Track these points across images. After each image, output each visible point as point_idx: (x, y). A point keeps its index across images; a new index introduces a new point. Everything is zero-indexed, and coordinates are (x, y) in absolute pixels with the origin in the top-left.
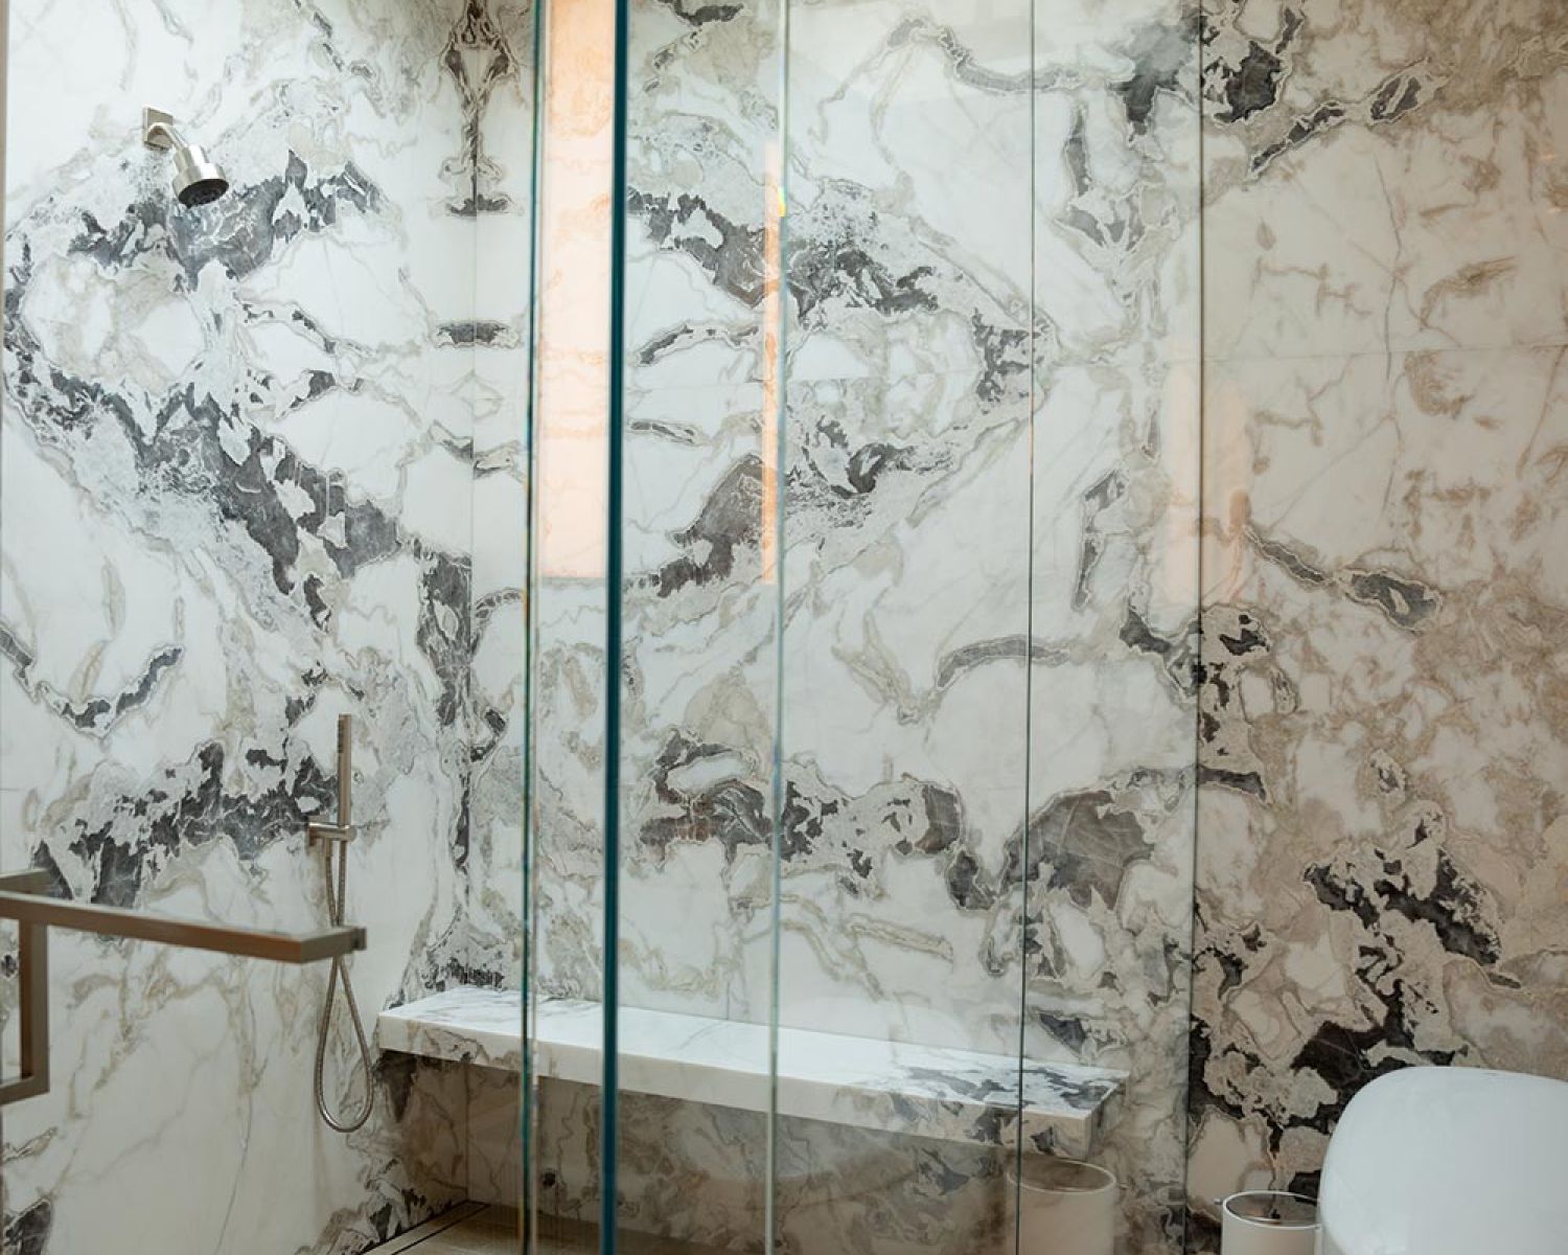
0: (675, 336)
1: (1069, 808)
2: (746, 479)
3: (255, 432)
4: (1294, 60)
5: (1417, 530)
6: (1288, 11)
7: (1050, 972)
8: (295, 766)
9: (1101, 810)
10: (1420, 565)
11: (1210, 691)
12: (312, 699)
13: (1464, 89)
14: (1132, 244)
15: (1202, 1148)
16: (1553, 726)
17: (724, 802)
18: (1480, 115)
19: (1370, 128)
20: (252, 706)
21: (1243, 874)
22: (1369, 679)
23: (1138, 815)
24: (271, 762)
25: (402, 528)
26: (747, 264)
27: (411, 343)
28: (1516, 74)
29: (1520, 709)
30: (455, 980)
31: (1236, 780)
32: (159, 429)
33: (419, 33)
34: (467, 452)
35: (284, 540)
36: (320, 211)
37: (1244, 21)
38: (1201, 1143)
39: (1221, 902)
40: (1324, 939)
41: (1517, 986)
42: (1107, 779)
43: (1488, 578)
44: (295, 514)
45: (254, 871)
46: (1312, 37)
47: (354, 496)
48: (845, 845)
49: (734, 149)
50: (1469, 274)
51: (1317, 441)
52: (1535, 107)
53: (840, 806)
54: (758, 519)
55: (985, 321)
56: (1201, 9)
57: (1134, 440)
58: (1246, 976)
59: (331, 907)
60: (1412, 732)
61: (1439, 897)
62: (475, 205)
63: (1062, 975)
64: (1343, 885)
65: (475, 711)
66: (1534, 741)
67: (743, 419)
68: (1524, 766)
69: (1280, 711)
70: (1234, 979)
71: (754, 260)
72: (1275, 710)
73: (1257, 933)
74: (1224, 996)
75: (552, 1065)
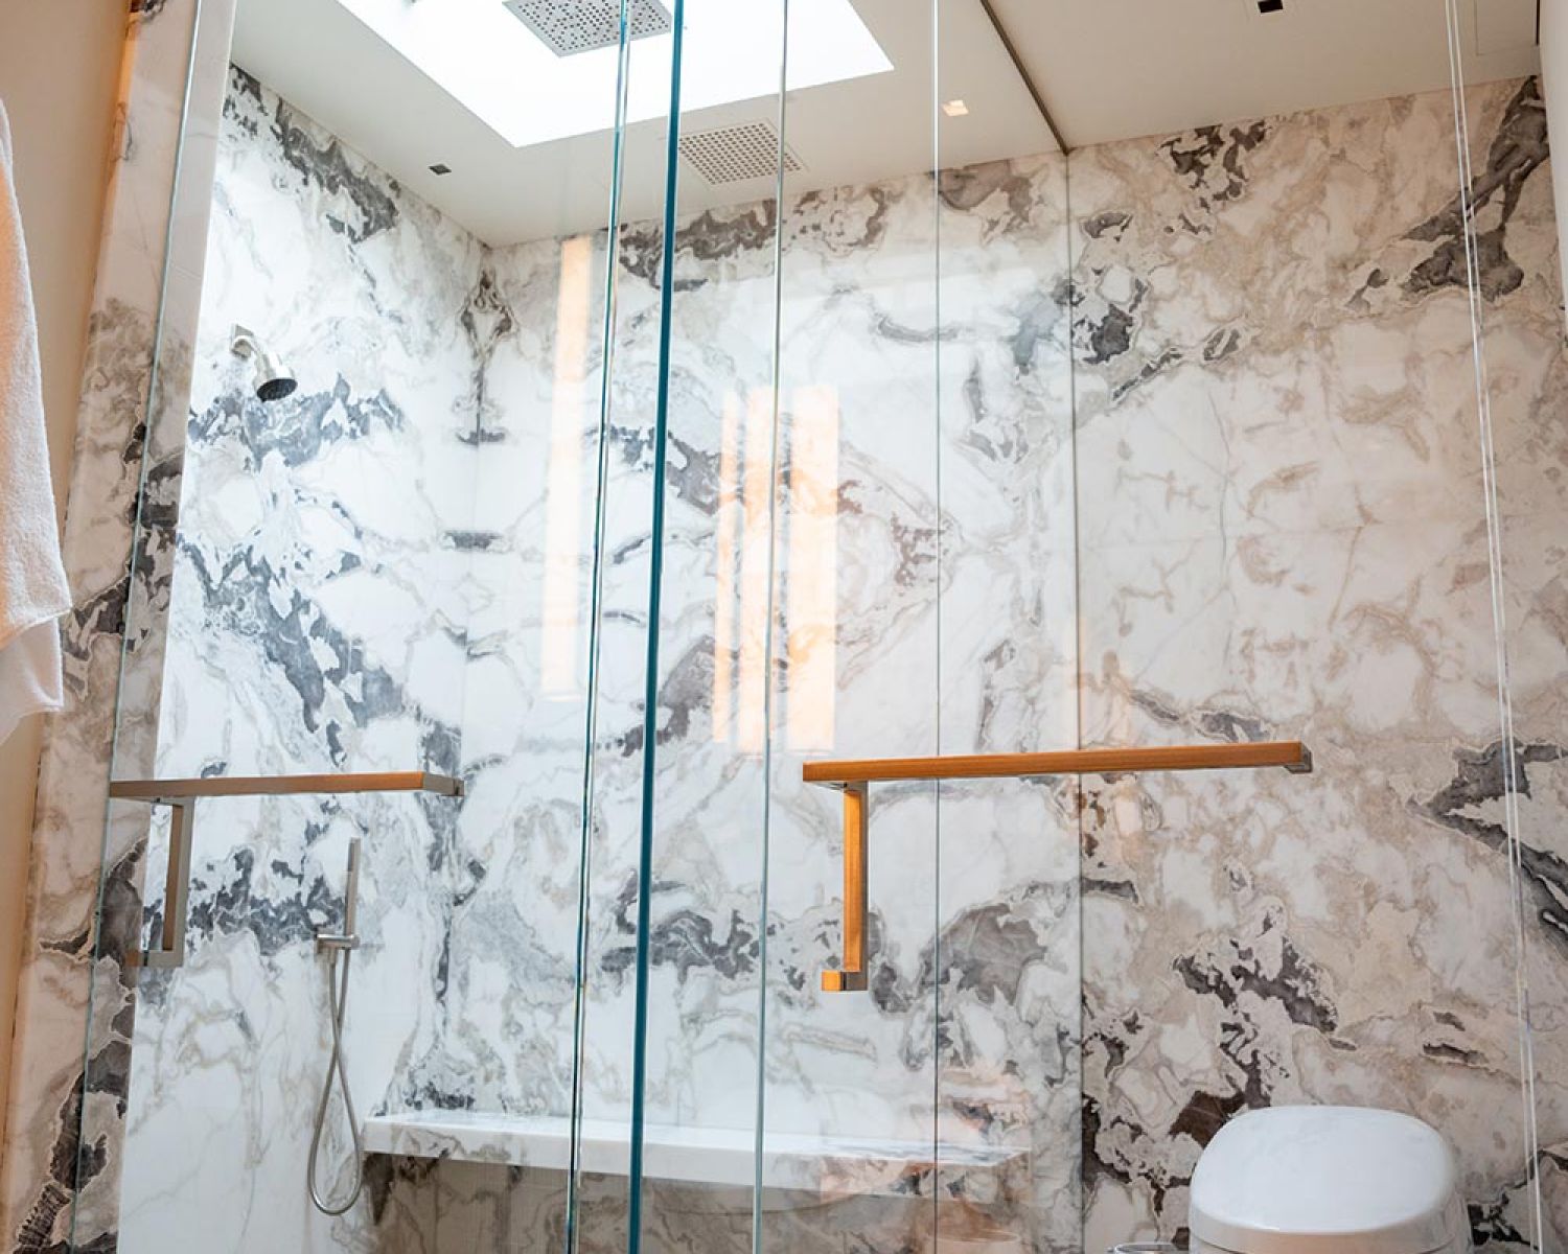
0: (642, 541)
1: (974, 919)
2: (702, 656)
3: (297, 593)
4: (1143, 316)
5: (1252, 676)
6: (1137, 281)
7: (961, 1064)
8: (309, 881)
9: (1001, 921)
10: (1255, 704)
11: (1090, 815)
12: (327, 826)
13: (1274, 337)
14: (1019, 459)
15: (1096, 1213)
16: (1368, 829)
17: (678, 931)
18: (1286, 356)
19: (1203, 367)
20: (279, 822)
21: (1121, 967)
22: (1219, 800)
23: (1033, 923)
24: (291, 874)
25: (407, 695)
26: (706, 481)
27: (422, 541)
28: (1311, 325)
29: (1341, 817)
30: (431, 1103)
31: (1114, 888)
32: (224, 578)
33: (442, 294)
34: (462, 639)
35: (314, 687)
36: (358, 424)
37: (1104, 290)
38: (1095, 1207)
39: (1104, 992)
40: (1192, 1019)
41: (1353, 1048)
42: (1006, 892)
43: (1310, 712)
44: (324, 667)
45: (271, 967)
46: (1157, 300)
47: (371, 660)
48: (781, 962)
49: (698, 390)
50: (1283, 475)
51: (1170, 609)
52: (1328, 349)
53: (777, 929)
54: (710, 688)
55: (901, 522)
56: (1071, 280)
57: (1022, 614)
58: (1128, 1055)
59: (333, 1011)
60: (1256, 840)
61: (1285, 977)
62: (478, 437)
63: (971, 1065)
64: (1205, 972)
65: (459, 863)
66: (1354, 841)
67: (701, 607)
68: (1348, 863)
69: (1147, 828)
70: (1118, 1059)
71: (712, 477)
72: (1143, 827)
73: (1136, 1018)
74: (1111, 1073)
75: (523, 1155)
